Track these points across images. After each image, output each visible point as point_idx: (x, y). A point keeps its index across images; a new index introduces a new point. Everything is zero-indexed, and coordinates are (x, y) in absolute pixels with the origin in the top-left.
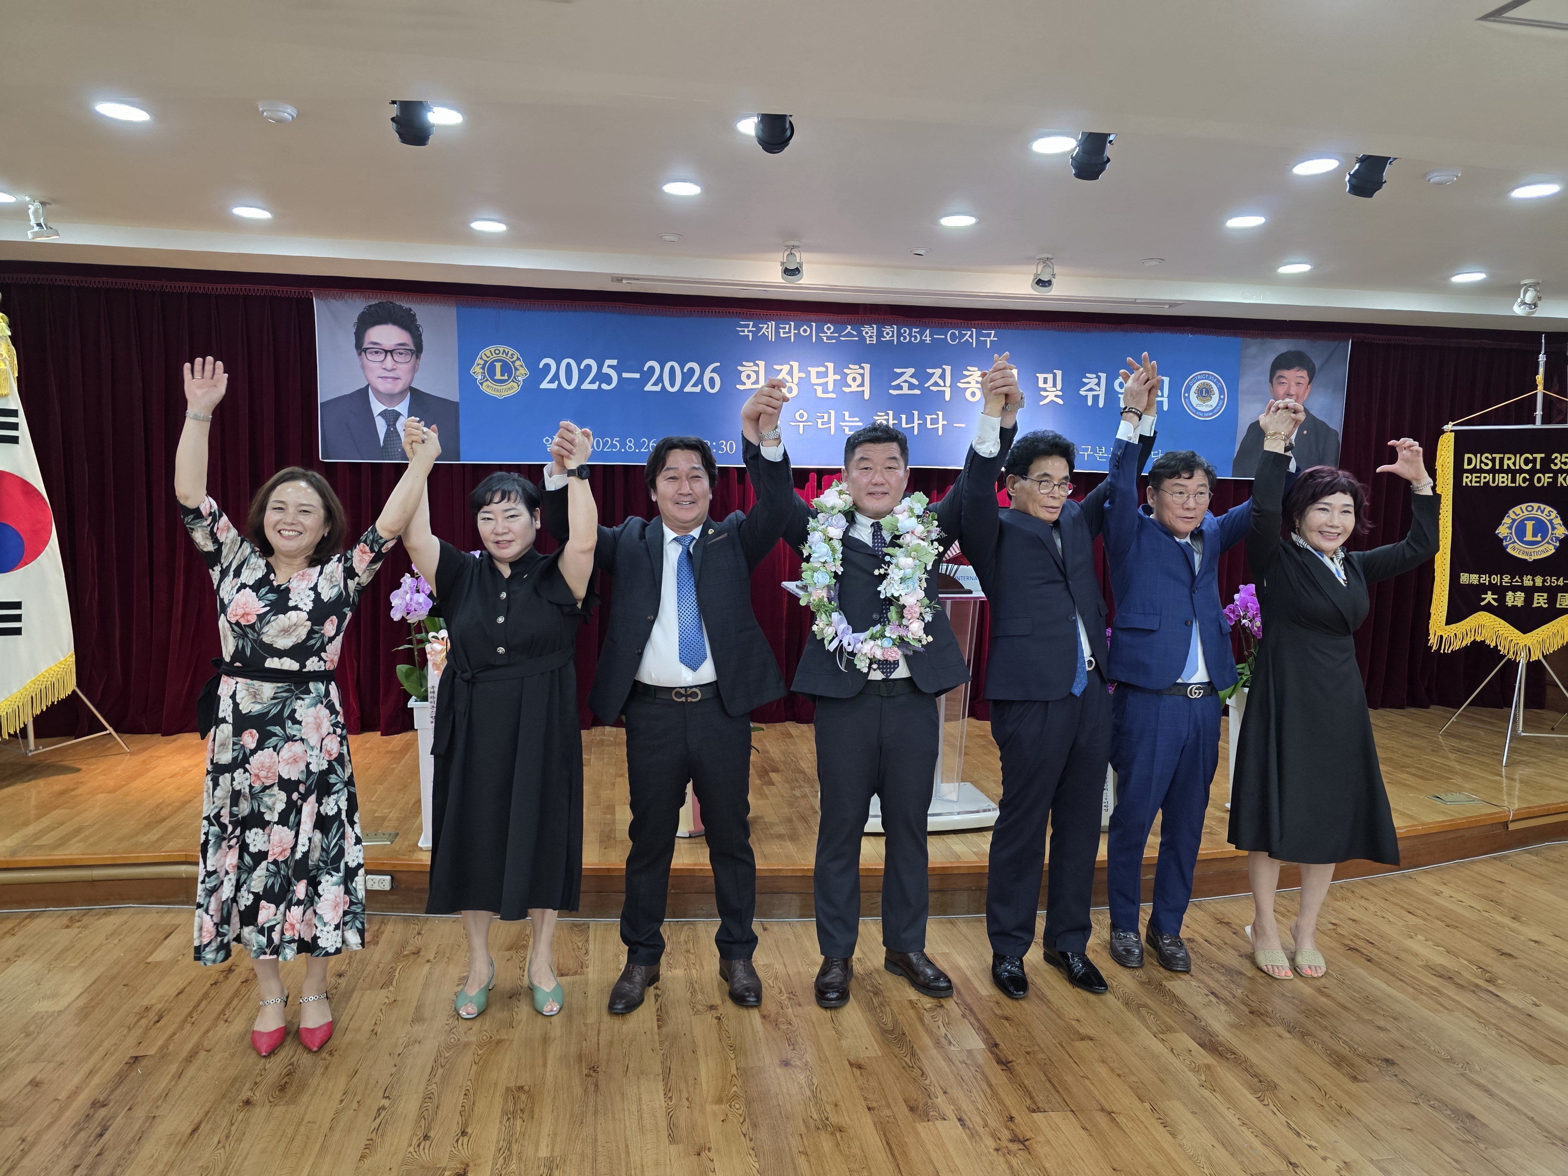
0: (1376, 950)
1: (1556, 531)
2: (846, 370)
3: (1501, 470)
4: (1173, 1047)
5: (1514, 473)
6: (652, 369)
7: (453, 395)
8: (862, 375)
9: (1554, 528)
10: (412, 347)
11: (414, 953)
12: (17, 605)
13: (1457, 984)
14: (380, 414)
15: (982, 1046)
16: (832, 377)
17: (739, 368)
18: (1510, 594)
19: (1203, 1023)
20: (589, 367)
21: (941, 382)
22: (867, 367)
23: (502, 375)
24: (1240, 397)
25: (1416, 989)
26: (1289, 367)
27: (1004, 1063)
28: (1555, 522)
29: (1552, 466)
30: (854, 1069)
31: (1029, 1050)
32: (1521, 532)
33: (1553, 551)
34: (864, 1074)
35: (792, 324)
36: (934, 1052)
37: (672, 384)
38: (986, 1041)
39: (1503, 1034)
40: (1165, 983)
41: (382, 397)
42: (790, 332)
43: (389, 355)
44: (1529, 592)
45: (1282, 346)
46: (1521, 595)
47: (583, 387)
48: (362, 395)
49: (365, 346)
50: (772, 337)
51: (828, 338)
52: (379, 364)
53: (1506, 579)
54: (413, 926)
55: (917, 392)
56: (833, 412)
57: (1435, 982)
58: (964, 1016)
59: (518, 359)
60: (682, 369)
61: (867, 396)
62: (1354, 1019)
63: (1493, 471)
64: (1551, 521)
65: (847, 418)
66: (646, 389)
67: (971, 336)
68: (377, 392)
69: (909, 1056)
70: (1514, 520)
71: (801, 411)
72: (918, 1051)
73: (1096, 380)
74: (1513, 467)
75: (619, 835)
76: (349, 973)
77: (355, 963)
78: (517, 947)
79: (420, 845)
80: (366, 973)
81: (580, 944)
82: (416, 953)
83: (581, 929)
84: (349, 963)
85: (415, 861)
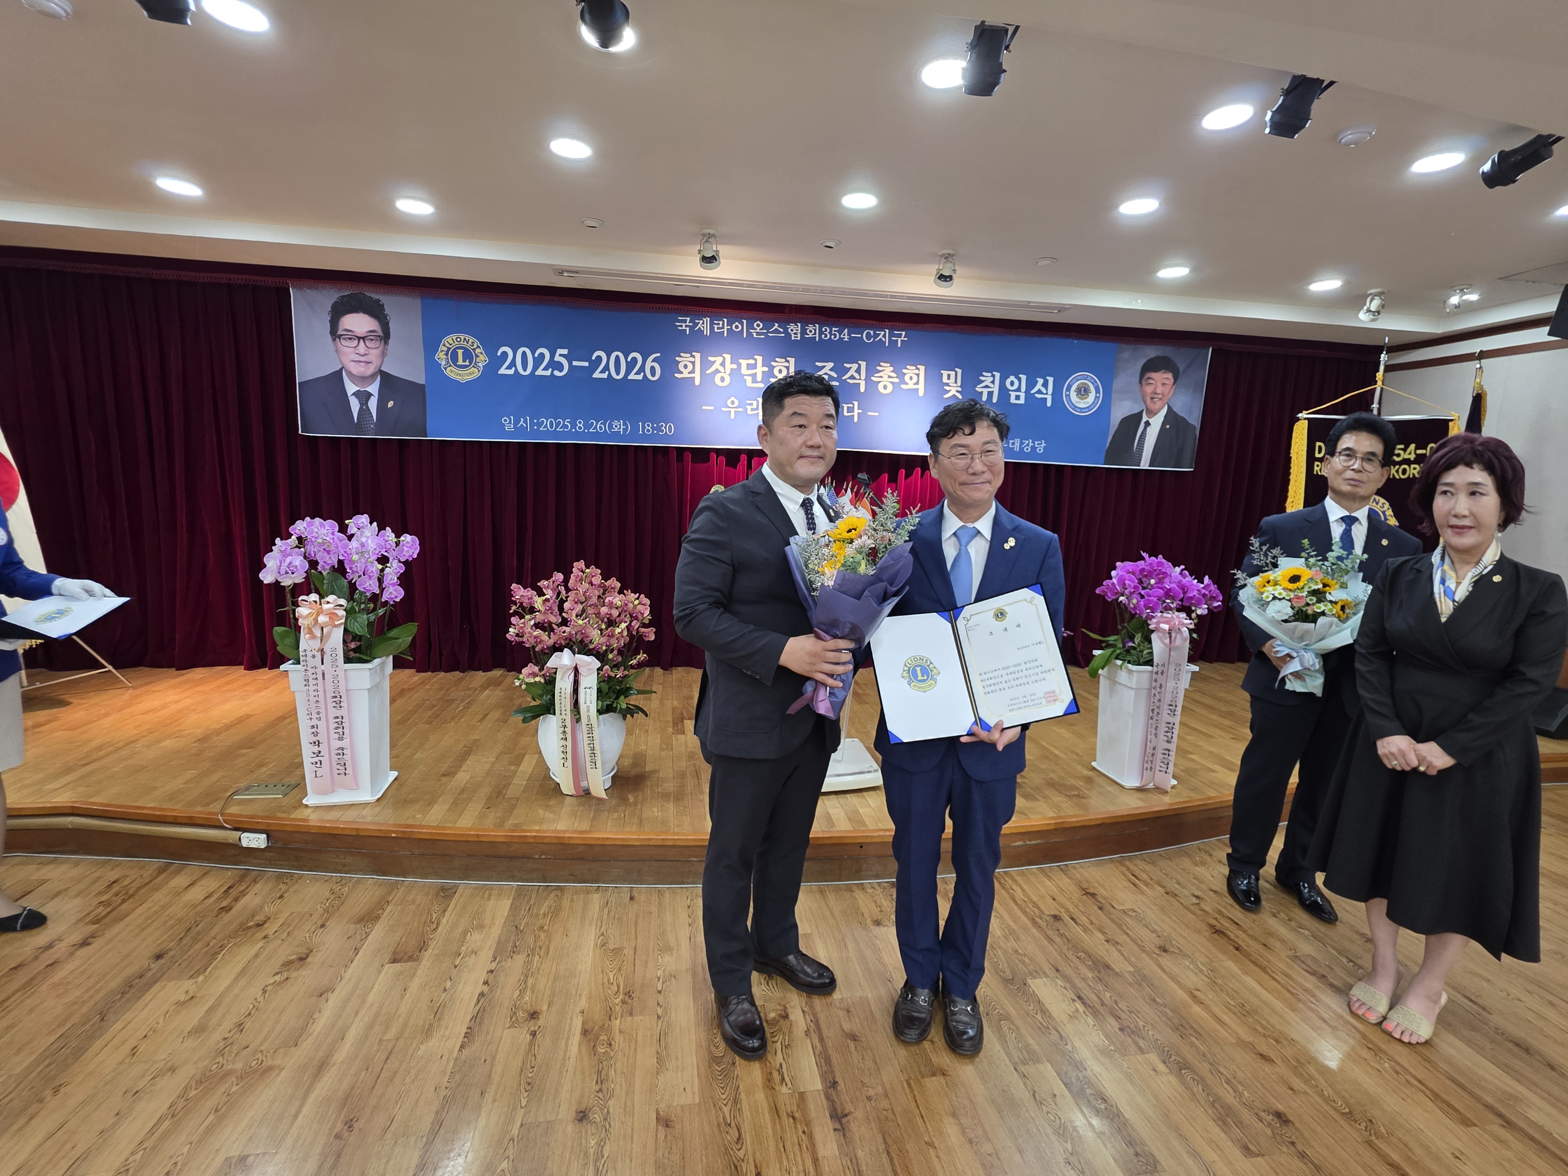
2: (773, 363)
6: (599, 358)
10: (381, 334)
14: (353, 394)
16: (760, 369)
17: (677, 358)
20: (542, 356)
21: (857, 376)
22: (792, 360)
23: (464, 361)
24: (1115, 396)
26: (1156, 370)
28: (1387, 512)
35: (725, 320)
36: (761, 1096)
37: (618, 373)
38: (823, 1076)
42: (723, 328)
43: (361, 341)
47: (537, 373)
48: (337, 376)
49: (340, 332)
50: (707, 331)
51: (758, 334)
52: (353, 350)
59: (478, 346)
60: (626, 358)
66: (594, 376)
67: (884, 336)
68: (350, 374)
71: (732, 399)
73: (992, 379)
75: (511, 792)
76: (171, 953)
77: (188, 938)
78: (369, 918)
79: (304, 802)
80: (190, 953)
81: (434, 916)
82: (259, 925)
83: (446, 893)
84: (181, 939)
85: (293, 820)
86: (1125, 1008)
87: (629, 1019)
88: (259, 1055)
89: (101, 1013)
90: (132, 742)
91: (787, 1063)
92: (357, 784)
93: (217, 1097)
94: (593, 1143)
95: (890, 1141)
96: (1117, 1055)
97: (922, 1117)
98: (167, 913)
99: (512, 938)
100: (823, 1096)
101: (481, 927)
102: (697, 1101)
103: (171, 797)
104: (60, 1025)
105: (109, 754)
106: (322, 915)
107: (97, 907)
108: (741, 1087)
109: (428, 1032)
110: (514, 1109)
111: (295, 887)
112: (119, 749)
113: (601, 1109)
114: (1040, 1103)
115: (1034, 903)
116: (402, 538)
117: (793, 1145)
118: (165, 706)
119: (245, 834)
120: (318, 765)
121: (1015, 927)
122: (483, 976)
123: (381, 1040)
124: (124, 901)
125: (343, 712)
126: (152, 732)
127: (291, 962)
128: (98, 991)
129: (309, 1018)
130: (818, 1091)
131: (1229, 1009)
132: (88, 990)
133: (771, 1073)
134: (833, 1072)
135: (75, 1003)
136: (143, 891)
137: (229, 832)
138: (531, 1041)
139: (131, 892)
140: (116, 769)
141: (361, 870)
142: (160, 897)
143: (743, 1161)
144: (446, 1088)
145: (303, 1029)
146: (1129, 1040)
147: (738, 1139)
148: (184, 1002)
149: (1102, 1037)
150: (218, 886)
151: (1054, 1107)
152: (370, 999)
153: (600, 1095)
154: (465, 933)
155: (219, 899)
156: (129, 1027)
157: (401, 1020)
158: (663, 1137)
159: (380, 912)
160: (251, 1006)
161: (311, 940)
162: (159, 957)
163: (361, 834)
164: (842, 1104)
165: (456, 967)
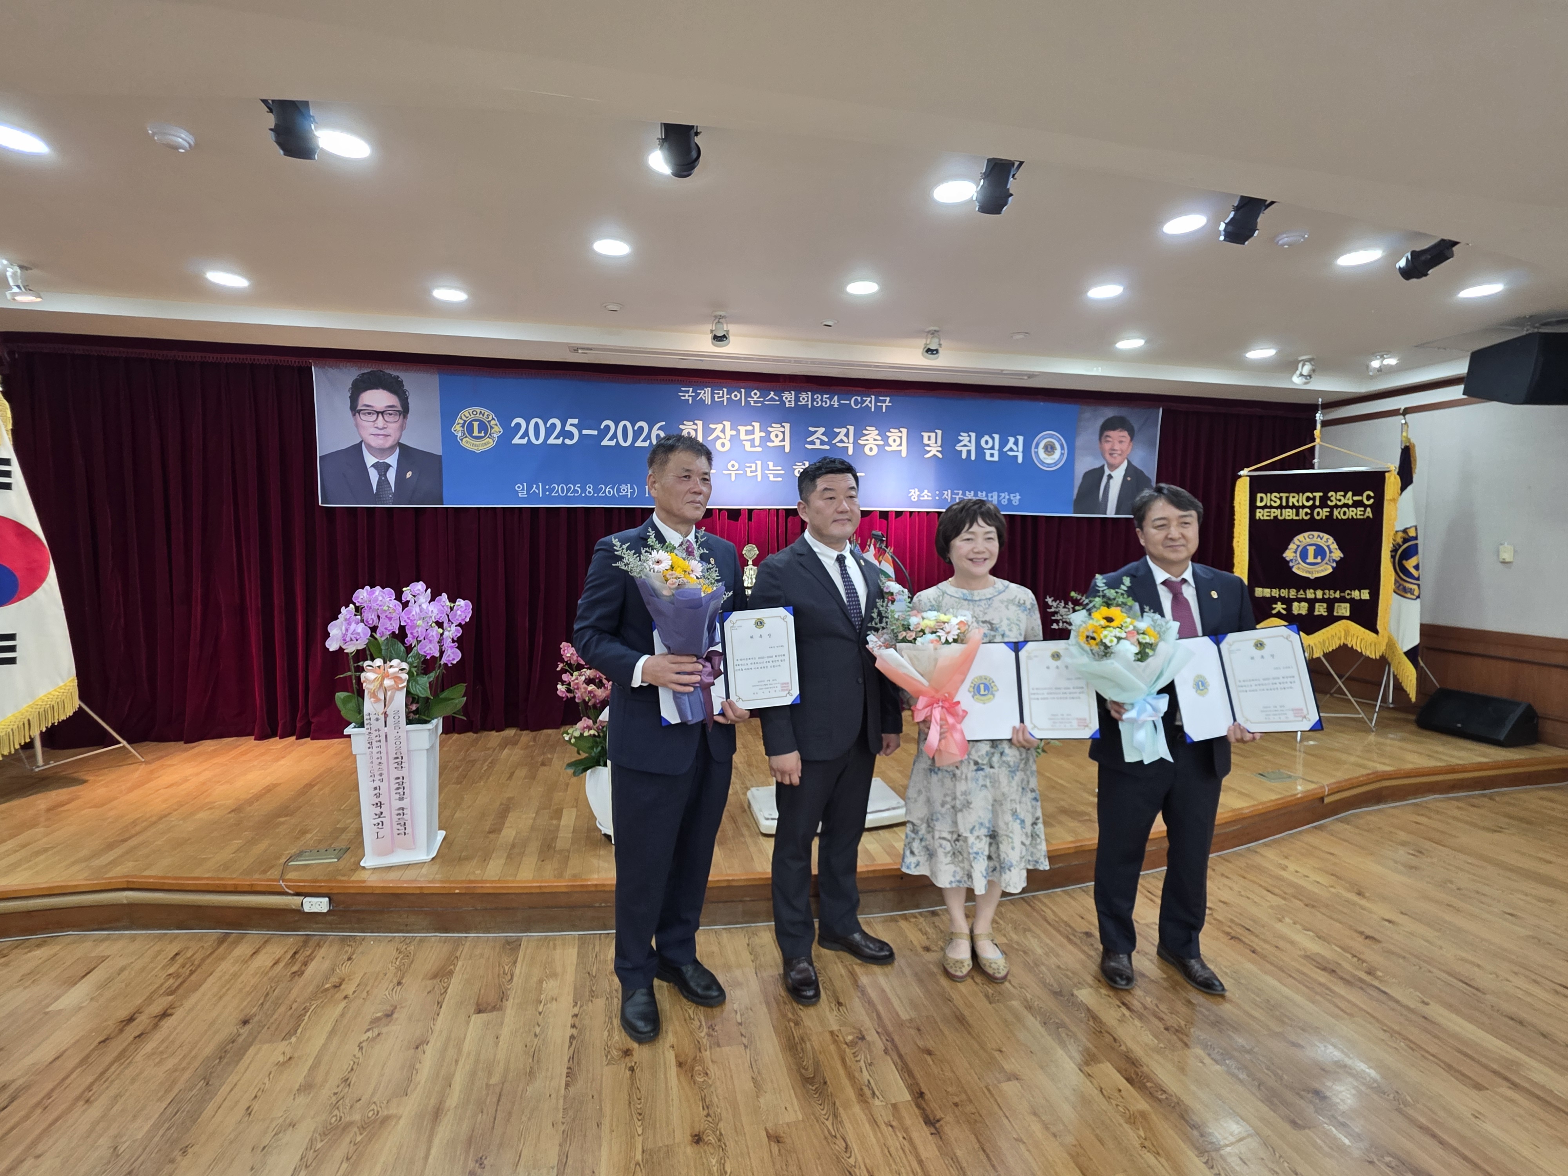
0: (1256, 940)
1: (1332, 554)
2: (770, 429)
3: (1287, 507)
4: (1103, 1086)
5: (1297, 508)
6: (608, 428)
7: (437, 450)
8: (783, 433)
9: (1331, 552)
10: (400, 408)
11: (335, 987)
12: (12, 637)
13: (1342, 978)
14: (373, 466)
15: (908, 1097)
16: (758, 435)
17: (681, 427)
18: (1295, 604)
19: (1123, 1048)
20: (554, 426)
21: (845, 439)
22: (787, 426)
23: (480, 432)
24: (1078, 452)
25: (1307, 987)
26: (1114, 429)
27: (931, 1122)
28: (1331, 547)
29: (1329, 503)
30: (772, 1144)
31: (956, 1100)
32: (1304, 555)
33: (1331, 570)
34: (783, 1151)
35: (725, 390)
36: (857, 1109)
37: (625, 441)
38: (909, 1087)
39: (1412, 1045)
40: (1075, 992)
41: (372, 450)
42: (723, 397)
43: (380, 415)
44: (1312, 603)
45: (1109, 412)
46: (1305, 605)
47: (549, 442)
48: (357, 449)
49: (359, 408)
50: (708, 401)
51: (755, 402)
52: (372, 424)
53: (1293, 593)
54: (347, 948)
55: (827, 447)
56: (759, 463)
57: (1322, 977)
58: (886, 1051)
59: (493, 419)
60: (633, 427)
61: (787, 449)
62: (1266, 1033)
63: (1281, 507)
64: (1328, 546)
65: (771, 467)
66: (602, 444)
67: (870, 402)
68: (369, 447)
69: (831, 1118)
70: (1298, 546)
71: (733, 462)
72: (841, 1110)
73: (968, 439)
74: (1296, 504)
75: (559, 844)
76: (256, 1019)
77: (268, 1004)
78: (443, 974)
79: (362, 864)
80: (275, 1017)
81: (507, 968)
82: (337, 987)
83: (513, 947)
84: (262, 1004)
85: (353, 882)
86: (1166, 1011)
87: (718, 1049)
88: (373, 1106)
89: (204, 1078)
90: (166, 816)
91: (874, 1080)
92: (414, 843)
93: (344, 1147)
94: (714, 1162)
95: (982, 1140)
96: (1167, 1052)
97: (1007, 1118)
98: (240, 980)
99: (588, 984)
100: (914, 1107)
101: (554, 975)
102: (800, 1118)
103: (226, 867)
104: (168, 1091)
105: (145, 829)
106: (396, 973)
107: (166, 980)
108: (837, 1104)
109: (531, 1074)
110: (633, 1137)
111: (360, 949)
112: (154, 823)
113: (714, 1132)
114: (1108, 1098)
115: (1065, 923)
116: (457, 603)
117: (897, 1149)
118: (186, 780)
119: (307, 899)
120: (380, 826)
121: (1052, 945)
122: (570, 1020)
123: (487, 1085)
124: (192, 972)
125: (404, 773)
126: (182, 806)
127: (378, 1019)
128: (195, 1057)
129: (412, 1068)
130: (908, 1101)
131: (1256, 1005)
132: (184, 1057)
133: (862, 1089)
134: (918, 1084)
135: (176, 1070)
136: (208, 961)
137: (290, 898)
138: (631, 1076)
139: (196, 963)
140: (159, 843)
141: (423, 929)
142: (227, 967)
143: (855, 1166)
144: (563, 1123)
145: (410, 1080)
146: (1175, 1037)
147: (846, 1148)
148: (284, 1063)
149: (1151, 1037)
150: (282, 952)
151: (1121, 1100)
152: (467, 1046)
153: (709, 1119)
154: (540, 982)
155: (287, 965)
156: (236, 1090)
157: (502, 1065)
158: (777, 1152)
159: (452, 967)
160: (352, 1063)
161: (392, 997)
162: (245, 1022)
163: (426, 892)
164: (932, 1111)
165: (540, 1013)
